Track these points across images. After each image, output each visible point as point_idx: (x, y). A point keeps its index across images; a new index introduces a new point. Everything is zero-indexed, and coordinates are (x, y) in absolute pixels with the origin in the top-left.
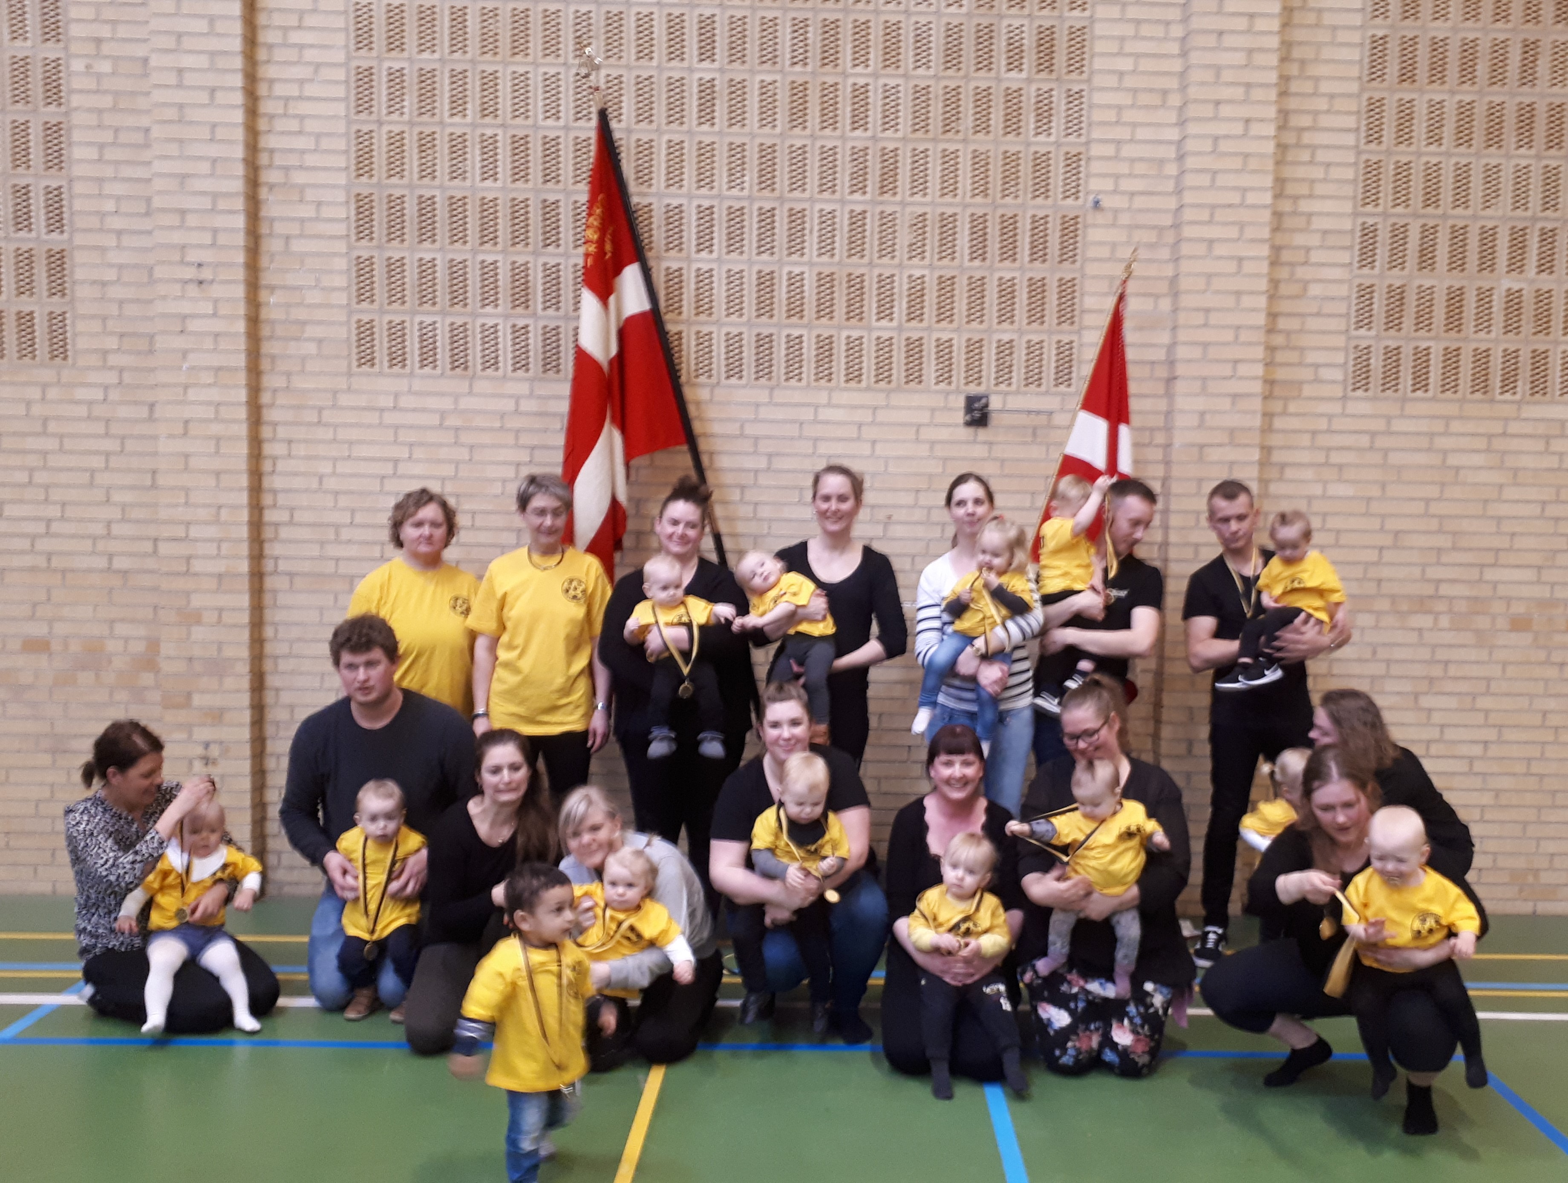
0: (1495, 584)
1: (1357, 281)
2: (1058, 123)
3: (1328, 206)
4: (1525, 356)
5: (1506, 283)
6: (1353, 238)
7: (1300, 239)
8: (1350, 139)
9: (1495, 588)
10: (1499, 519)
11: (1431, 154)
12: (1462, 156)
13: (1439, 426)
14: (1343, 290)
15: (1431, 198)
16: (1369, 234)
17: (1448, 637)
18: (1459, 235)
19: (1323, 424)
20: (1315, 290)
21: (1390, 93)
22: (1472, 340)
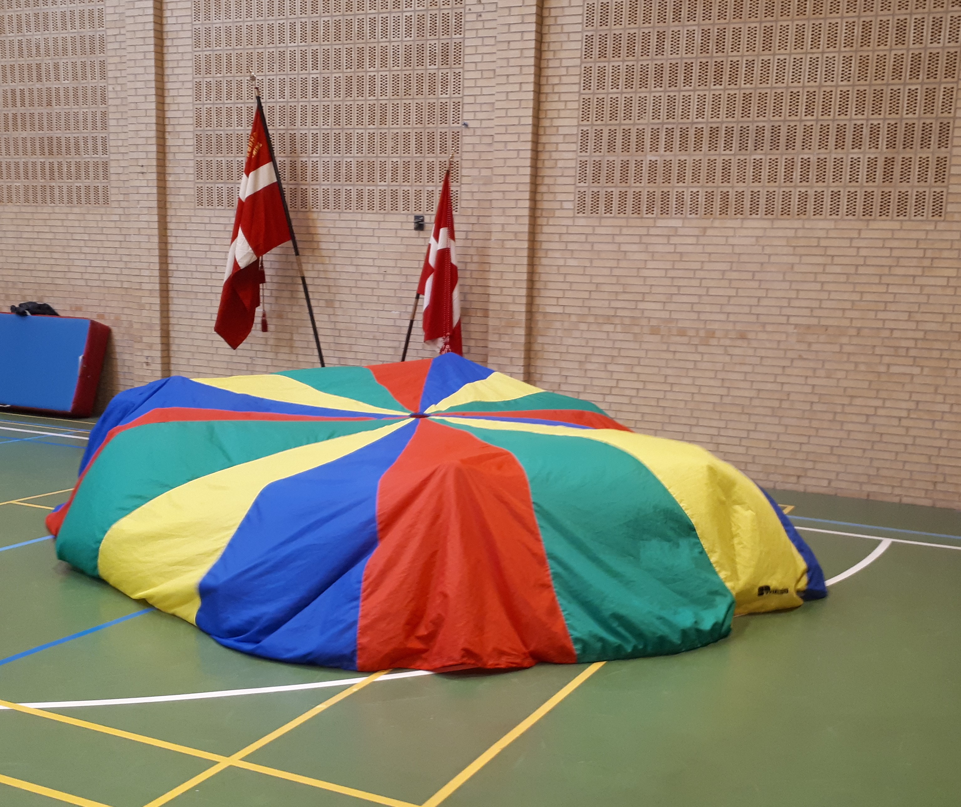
0: (643, 310)
1: (579, 159)
2: (450, 88)
3: (566, 122)
4: (658, 195)
5: (651, 157)
6: (578, 138)
7: (554, 139)
8: (576, 88)
9: (643, 312)
10: (645, 277)
11: (614, 93)
12: (629, 93)
13: (617, 231)
14: (573, 164)
15: (614, 116)
16: (585, 134)
17: (621, 337)
18: (626, 133)
19: (564, 230)
20: (560, 164)
21: (595, 64)
22: (633, 187)
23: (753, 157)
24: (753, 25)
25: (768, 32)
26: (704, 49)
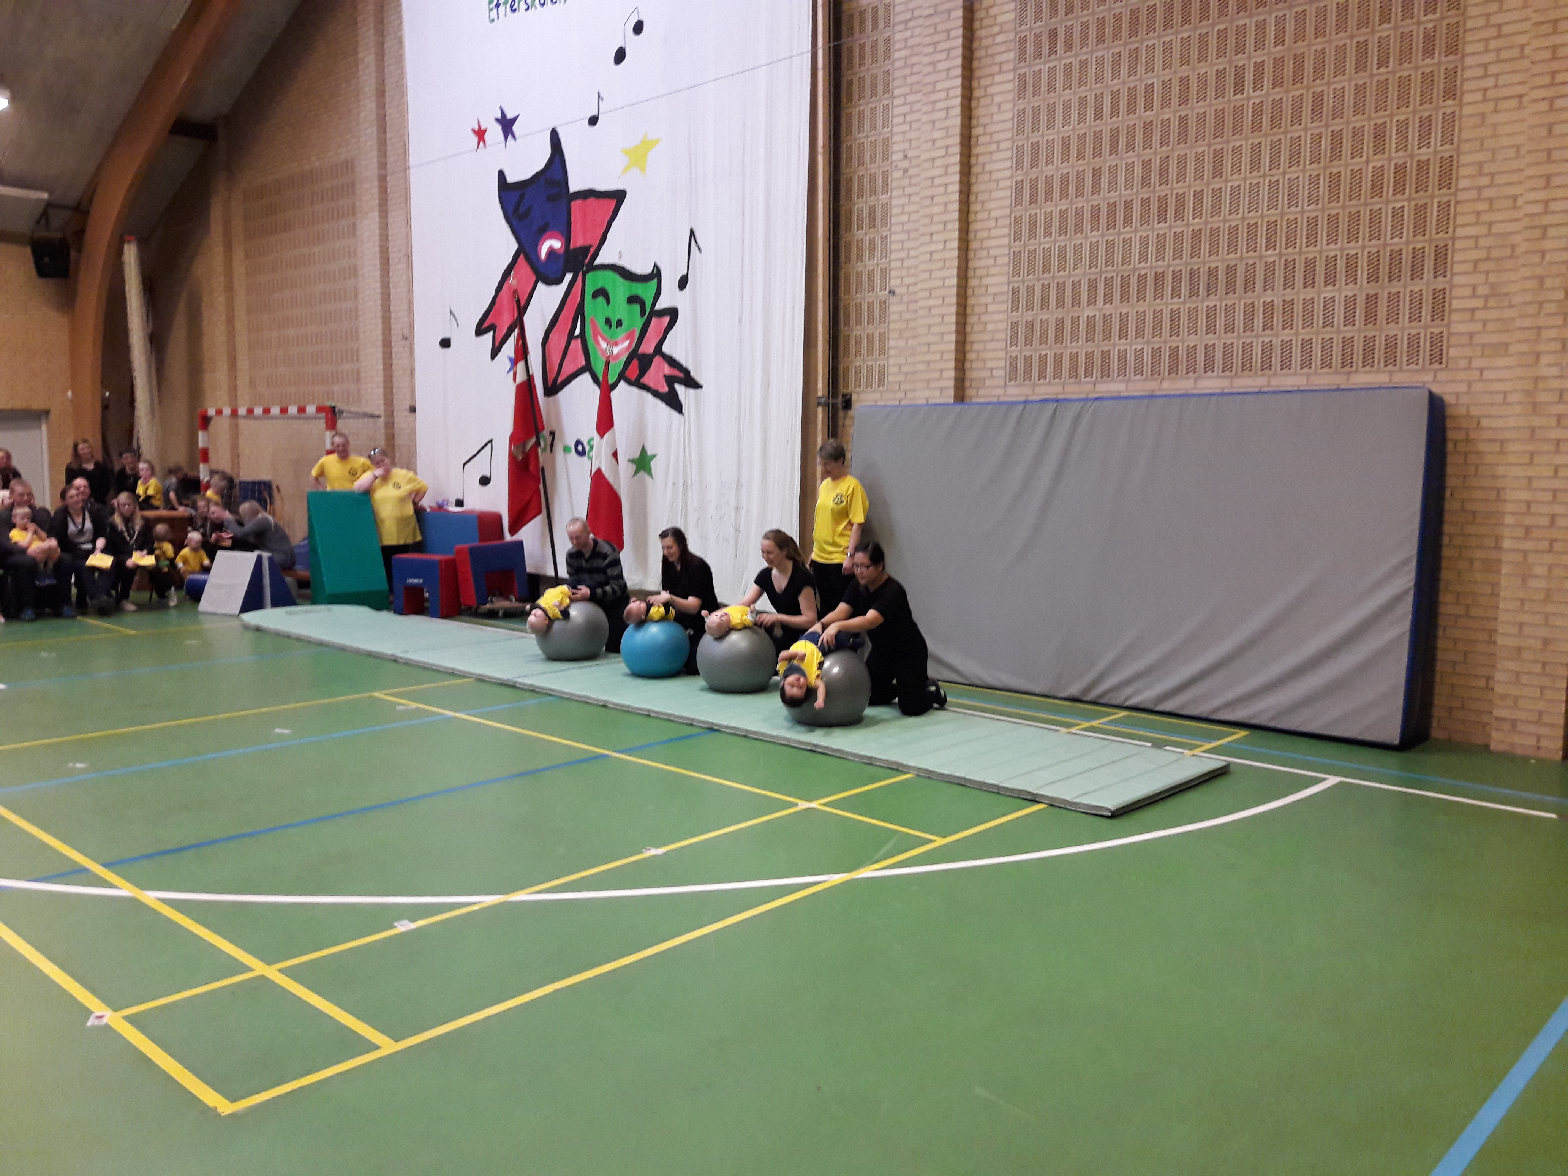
1: (1011, 320)
2: (878, 253)
3: (996, 280)
4: (1097, 355)
5: (1089, 312)
6: (1008, 296)
7: (983, 300)
8: (1006, 241)
11: (1046, 243)
12: (1062, 241)
14: (1004, 326)
15: (1046, 269)
16: (1015, 292)
18: (1061, 287)
20: (990, 327)
21: (1025, 212)
22: (1069, 348)
23: (1206, 304)
24: (1200, 150)
25: (1218, 155)
26: (1145, 182)
